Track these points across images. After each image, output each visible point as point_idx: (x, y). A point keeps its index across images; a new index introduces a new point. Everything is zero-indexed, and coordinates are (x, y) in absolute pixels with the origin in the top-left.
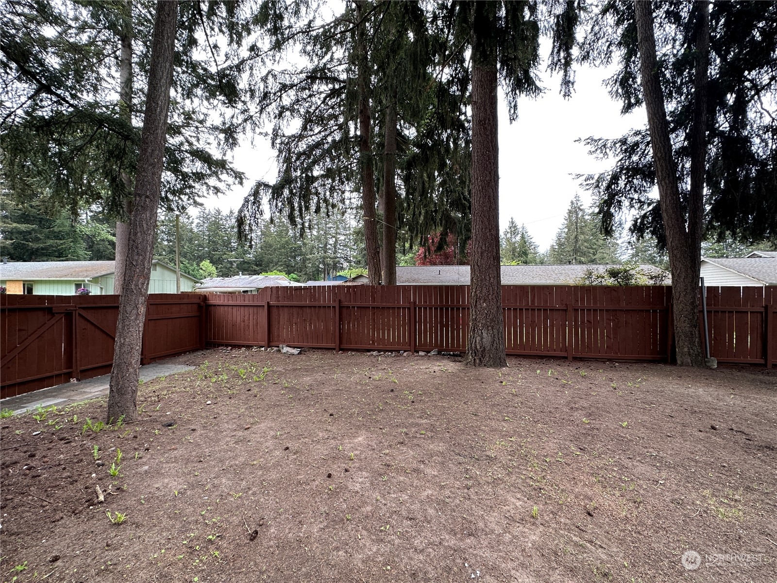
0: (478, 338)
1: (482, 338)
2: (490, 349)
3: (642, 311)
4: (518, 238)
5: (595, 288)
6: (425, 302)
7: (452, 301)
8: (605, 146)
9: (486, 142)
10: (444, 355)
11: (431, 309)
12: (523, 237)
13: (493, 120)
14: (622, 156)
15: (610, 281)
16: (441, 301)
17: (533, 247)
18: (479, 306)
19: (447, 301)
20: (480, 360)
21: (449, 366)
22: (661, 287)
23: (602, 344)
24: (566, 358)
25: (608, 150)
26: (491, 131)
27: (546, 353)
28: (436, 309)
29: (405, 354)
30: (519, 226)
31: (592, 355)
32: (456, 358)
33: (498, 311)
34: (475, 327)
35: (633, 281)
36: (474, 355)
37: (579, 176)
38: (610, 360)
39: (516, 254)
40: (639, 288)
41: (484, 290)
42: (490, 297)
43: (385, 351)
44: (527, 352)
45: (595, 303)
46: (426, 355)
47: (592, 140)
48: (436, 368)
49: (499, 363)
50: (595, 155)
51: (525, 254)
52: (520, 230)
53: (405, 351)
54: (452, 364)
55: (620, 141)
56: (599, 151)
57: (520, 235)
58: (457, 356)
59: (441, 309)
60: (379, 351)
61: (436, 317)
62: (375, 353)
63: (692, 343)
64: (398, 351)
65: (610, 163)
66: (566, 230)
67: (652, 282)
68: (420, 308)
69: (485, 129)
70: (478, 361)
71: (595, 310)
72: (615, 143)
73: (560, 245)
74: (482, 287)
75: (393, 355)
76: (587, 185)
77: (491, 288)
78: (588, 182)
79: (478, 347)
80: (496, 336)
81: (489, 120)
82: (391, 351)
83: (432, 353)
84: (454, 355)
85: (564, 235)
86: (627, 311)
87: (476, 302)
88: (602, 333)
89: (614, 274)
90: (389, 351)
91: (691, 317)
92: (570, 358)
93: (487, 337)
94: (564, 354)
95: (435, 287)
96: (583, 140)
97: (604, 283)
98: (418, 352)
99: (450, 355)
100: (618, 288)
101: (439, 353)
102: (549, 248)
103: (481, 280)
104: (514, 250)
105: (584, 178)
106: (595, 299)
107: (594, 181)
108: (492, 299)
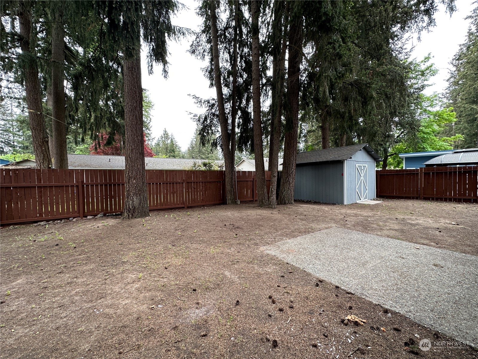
0: (131, 202)
1: (133, 201)
2: (139, 207)
3: (216, 182)
4: (169, 141)
5: (197, 171)
6: (92, 181)
7: (114, 180)
8: (201, 101)
9: (133, 82)
10: (108, 216)
11: (97, 185)
12: (172, 141)
13: (138, 70)
14: (208, 108)
15: (203, 168)
16: (106, 180)
17: (178, 147)
18: (131, 182)
19: (110, 180)
20: (132, 215)
21: (111, 222)
22: (222, 171)
23: (200, 198)
24: (183, 208)
25: (202, 104)
26: (136, 76)
27: (174, 206)
28: (101, 185)
29: (74, 220)
30: (170, 134)
31: (196, 204)
32: (118, 217)
33: (143, 185)
34: (129, 195)
35: (213, 168)
36: (128, 212)
37: (191, 113)
38: (203, 206)
39: (168, 151)
40: (215, 171)
41: (134, 173)
42: (138, 177)
43: (54, 220)
44: (164, 207)
45: (197, 179)
46: (93, 218)
47: (196, 97)
48: (100, 225)
49: (144, 214)
50: (197, 105)
51: (173, 151)
52: (170, 136)
53: (74, 218)
54: (113, 220)
55: (207, 101)
56: (199, 103)
57: (170, 140)
58: (118, 215)
59: (106, 185)
60: (48, 221)
61: (102, 191)
62: (42, 223)
63: (231, 194)
64: (68, 219)
65: (203, 111)
66: (195, 140)
67: (219, 169)
68: (87, 186)
69: (132, 73)
70: (130, 216)
71: (197, 182)
72: (205, 102)
73: (193, 148)
74: (132, 171)
75: (62, 222)
76: (194, 119)
77: (138, 171)
78: (195, 118)
79: (131, 207)
80: (142, 200)
81: (135, 69)
82: (61, 220)
83: (99, 216)
84: (116, 215)
85: (194, 142)
86: (210, 182)
87: (129, 179)
88: (200, 194)
89: (205, 165)
90: (58, 220)
91: (231, 184)
92: (186, 207)
93: (136, 201)
94: (183, 206)
95: (100, 171)
96: (191, 95)
97: (201, 169)
98: (86, 217)
99: (113, 215)
100: (206, 171)
101: (105, 215)
102: (187, 149)
103: (132, 166)
104: (167, 148)
105: (193, 115)
106: (197, 177)
107: (197, 118)
108: (139, 178)
